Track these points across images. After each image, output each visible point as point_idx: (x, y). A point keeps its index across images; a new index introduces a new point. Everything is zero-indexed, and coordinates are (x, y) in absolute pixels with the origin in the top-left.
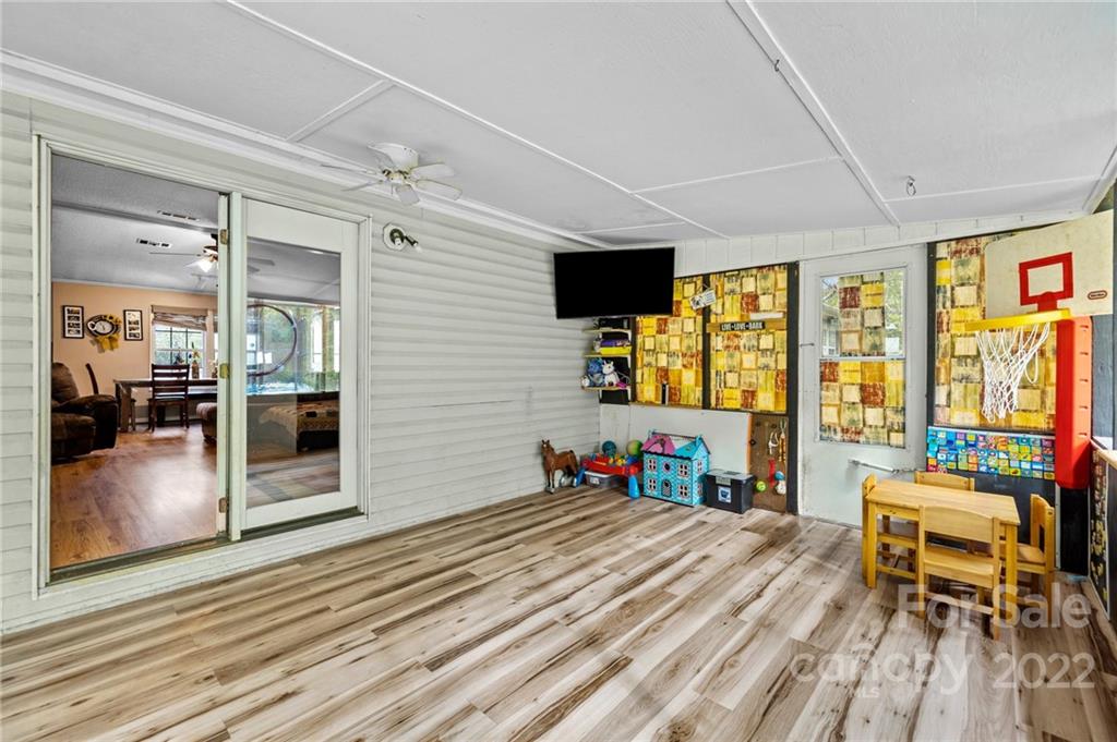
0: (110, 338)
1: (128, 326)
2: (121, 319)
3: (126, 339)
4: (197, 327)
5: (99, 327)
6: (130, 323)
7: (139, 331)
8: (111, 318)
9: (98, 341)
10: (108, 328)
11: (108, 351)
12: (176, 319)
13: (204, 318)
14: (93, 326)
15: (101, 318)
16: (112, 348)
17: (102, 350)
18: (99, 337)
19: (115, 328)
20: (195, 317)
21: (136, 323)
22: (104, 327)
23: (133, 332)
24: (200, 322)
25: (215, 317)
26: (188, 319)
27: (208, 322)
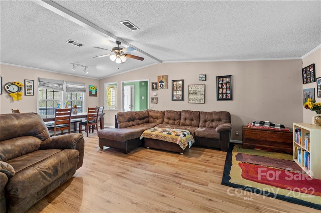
0: (17, 94)
1: (26, 88)
2: (23, 84)
3: (25, 95)
4: (59, 89)
5: (11, 88)
6: (27, 87)
7: (32, 91)
8: (18, 84)
9: (10, 96)
10: (16, 89)
11: (15, 102)
12: (50, 85)
13: (62, 84)
14: (8, 88)
15: (13, 84)
16: (18, 100)
17: (12, 101)
18: (11, 94)
19: (20, 89)
20: (58, 84)
21: (31, 86)
22: (14, 88)
23: (29, 91)
24: (61, 87)
25: (67, 85)
26: (55, 85)
27: (64, 87)
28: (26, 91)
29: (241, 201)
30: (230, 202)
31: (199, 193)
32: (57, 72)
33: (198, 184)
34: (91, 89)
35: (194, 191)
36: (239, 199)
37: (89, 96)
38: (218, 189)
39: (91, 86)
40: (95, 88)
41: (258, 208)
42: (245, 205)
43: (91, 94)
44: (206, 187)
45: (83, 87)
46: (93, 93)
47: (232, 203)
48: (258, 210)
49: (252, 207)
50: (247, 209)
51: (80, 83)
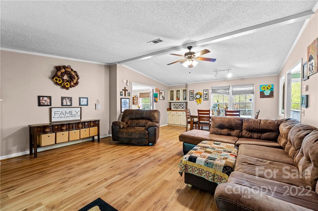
0: (199, 100)
1: (204, 95)
2: (203, 93)
3: (204, 100)
4: (226, 93)
6: (205, 94)
8: (200, 93)
12: (219, 91)
13: (228, 89)
14: (195, 96)
15: (198, 94)
16: (200, 103)
17: (198, 104)
18: (197, 100)
19: (201, 96)
21: (207, 94)
22: (198, 96)
23: (206, 97)
24: (227, 91)
25: (233, 89)
26: (223, 91)
27: (230, 91)
28: (204, 97)
29: (70, 202)
30: (76, 194)
31: (102, 181)
32: (224, 80)
33: (112, 183)
34: (263, 90)
35: (106, 179)
36: (73, 201)
37: (260, 98)
38: (95, 193)
39: (262, 86)
40: (269, 88)
41: (53, 208)
42: (64, 201)
43: (262, 95)
44: (104, 187)
45: (251, 88)
46: (267, 93)
47: (75, 195)
48: (52, 207)
49: (58, 205)
50: (61, 201)
51: (247, 85)
